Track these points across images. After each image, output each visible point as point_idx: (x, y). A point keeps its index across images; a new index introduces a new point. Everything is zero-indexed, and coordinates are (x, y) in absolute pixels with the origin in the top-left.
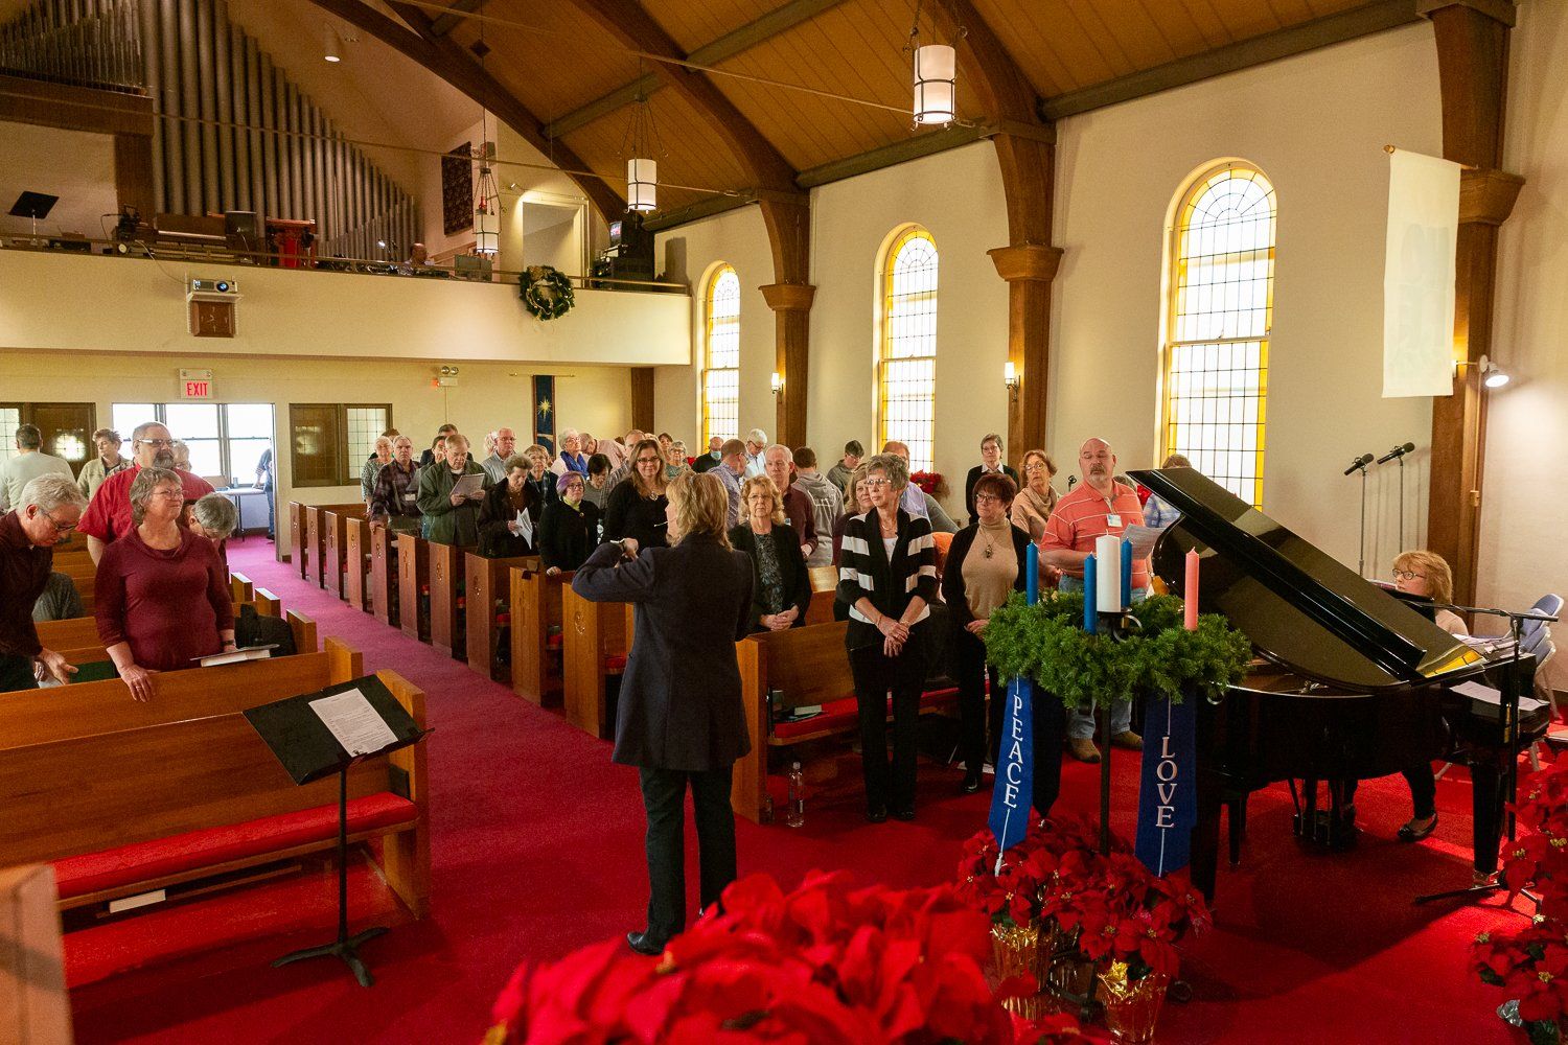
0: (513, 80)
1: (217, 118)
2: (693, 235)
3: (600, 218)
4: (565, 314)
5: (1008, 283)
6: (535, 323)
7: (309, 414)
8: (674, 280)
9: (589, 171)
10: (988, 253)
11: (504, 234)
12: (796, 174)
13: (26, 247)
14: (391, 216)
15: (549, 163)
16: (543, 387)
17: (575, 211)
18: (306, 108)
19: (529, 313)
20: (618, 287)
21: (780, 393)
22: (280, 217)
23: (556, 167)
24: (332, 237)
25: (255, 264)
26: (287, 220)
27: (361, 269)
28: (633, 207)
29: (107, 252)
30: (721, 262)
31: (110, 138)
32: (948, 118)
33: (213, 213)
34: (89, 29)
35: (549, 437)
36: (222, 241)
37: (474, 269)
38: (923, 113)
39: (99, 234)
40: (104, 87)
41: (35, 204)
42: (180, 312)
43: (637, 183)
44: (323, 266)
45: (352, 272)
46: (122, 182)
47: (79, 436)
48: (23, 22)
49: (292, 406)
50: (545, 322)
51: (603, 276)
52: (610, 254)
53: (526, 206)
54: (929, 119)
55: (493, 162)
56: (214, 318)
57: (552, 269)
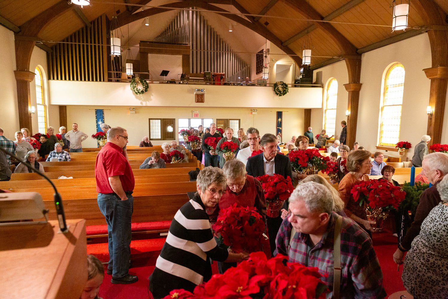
0: (275, 31)
1: (204, 49)
2: (325, 70)
3: (297, 67)
4: (286, 94)
5: (430, 80)
6: (277, 97)
7: (221, 122)
8: (318, 84)
9: (296, 55)
10: (423, 70)
11: (270, 73)
12: (357, 49)
13: (163, 83)
14: (243, 70)
15: (284, 53)
16: (279, 115)
17: (290, 66)
18: (224, 44)
19: (276, 95)
20: (301, 86)
21: (348, 116)
22: (217, 72)
23: (286, 54)
24: (229, 76)
25: (210, 85)
26: (219, 73)
27: (234, 85)
28: (304, 64)
29: (180, 83)
30: (333, 78)
31: (181, 56)
32: (405, 27)
33: (202, 72)
34: (178, 31)
35: (280, 128)
36: (203, 79)
37: (262, 83)
38: (395, 27)
39: (177, 80)
40: (180, 44)
41: (165, 73)
42: (193, 97)
43: (305, 57)
44: (225, 84)
45: (232, 85)
46: (184, 66)
47: (172, 126)
48: (166, 31)
49: (217, 120)
50: (280, 97)
51: (297, 83)
52: (300, 77)
53: (277, 65)
54: (397, 29)
55: (269, 54)
56: (200, 98)
57: (283, 82)
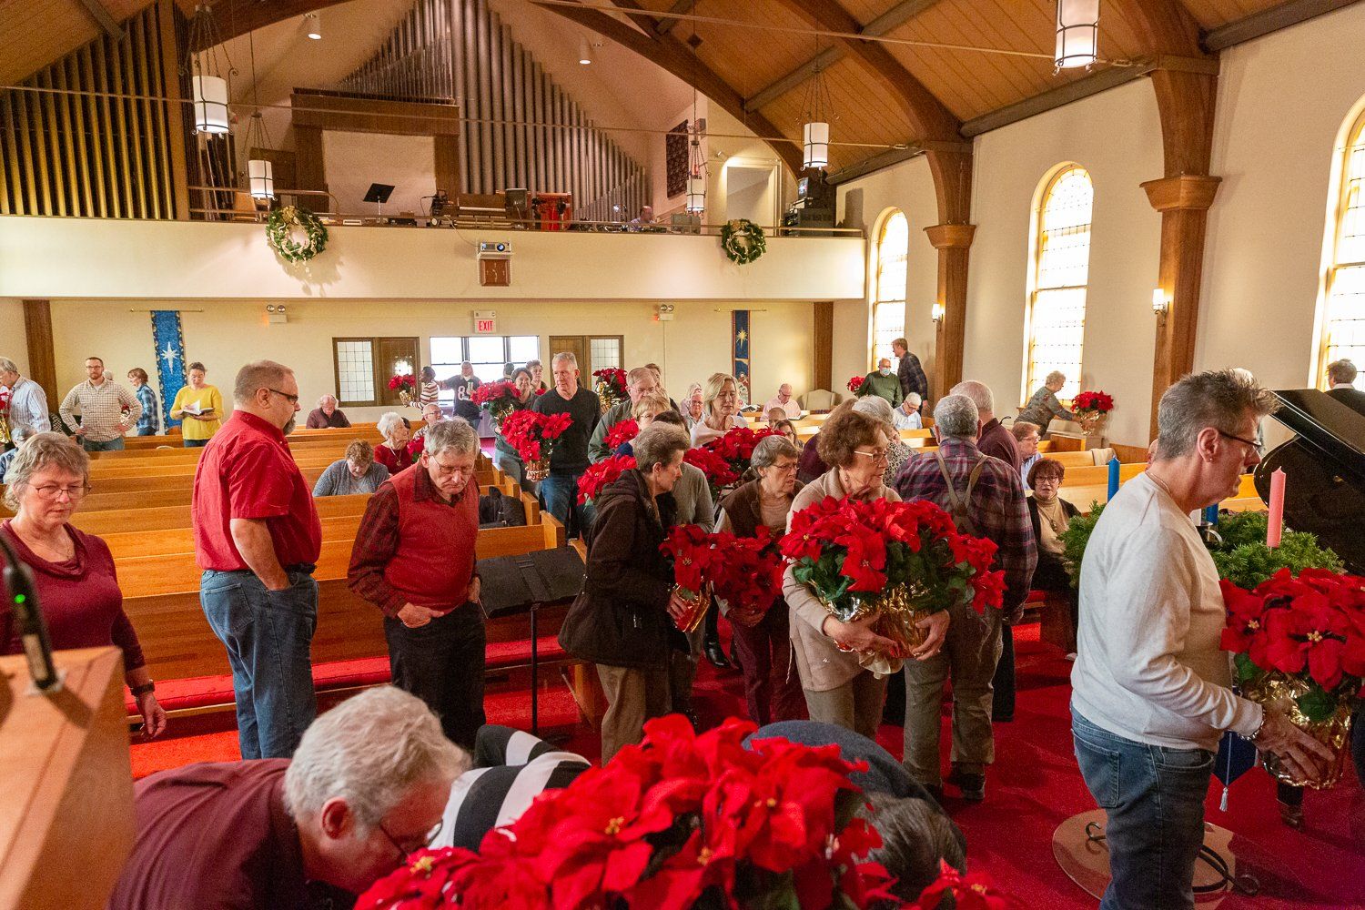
0: (721, 65)
1: (504, 119)
2: (869, 186)
3: (790, 176)
4: (758, 259)
5: (1161, 213)
6: (733, 268)
7: (563, 344)
8: (853, 227)
9: (783, 137)
10: (1142, 185)
11: (710, 194)
12: (960, 124)
13: (373, 224)
14: (628, 185)
15: (750, 133)
16: (741, 320)
17: (770, 172)
18: (566, 103)
19: (729, 259)
20: (803, 234)
21: (940, 322)
22: (547, 190)
23: (755, 135)
24: (584, 204)
25: (525, 230)
26: (552, 193)
27: (600, 229)
28: (808, 165)
29: (429, 225)
30: (892, 208)
31: (431, 139)
32: (1089, 60)
33: (501, 191)
34: (418, 58)
35: (745, 361)
36: (503, 212)
37: (687, 225)
38: (1064, 58)
39: (422, 214)
40: (427, 101)
41: (380, 193)
42: (473, 267)
43: (812, 144)
44: (572, 228)
45: (593, 231)
46: (439, 172)
47: (408, 361)
48: (377, 58)
49: (552, 338)
50: (742, 266)
51: (791, 225)
52: (798, 206)
53: (729, 169)
54: (1069, 64)
55: (704, 135)
56: (495, 271)
57: (748, 222)
